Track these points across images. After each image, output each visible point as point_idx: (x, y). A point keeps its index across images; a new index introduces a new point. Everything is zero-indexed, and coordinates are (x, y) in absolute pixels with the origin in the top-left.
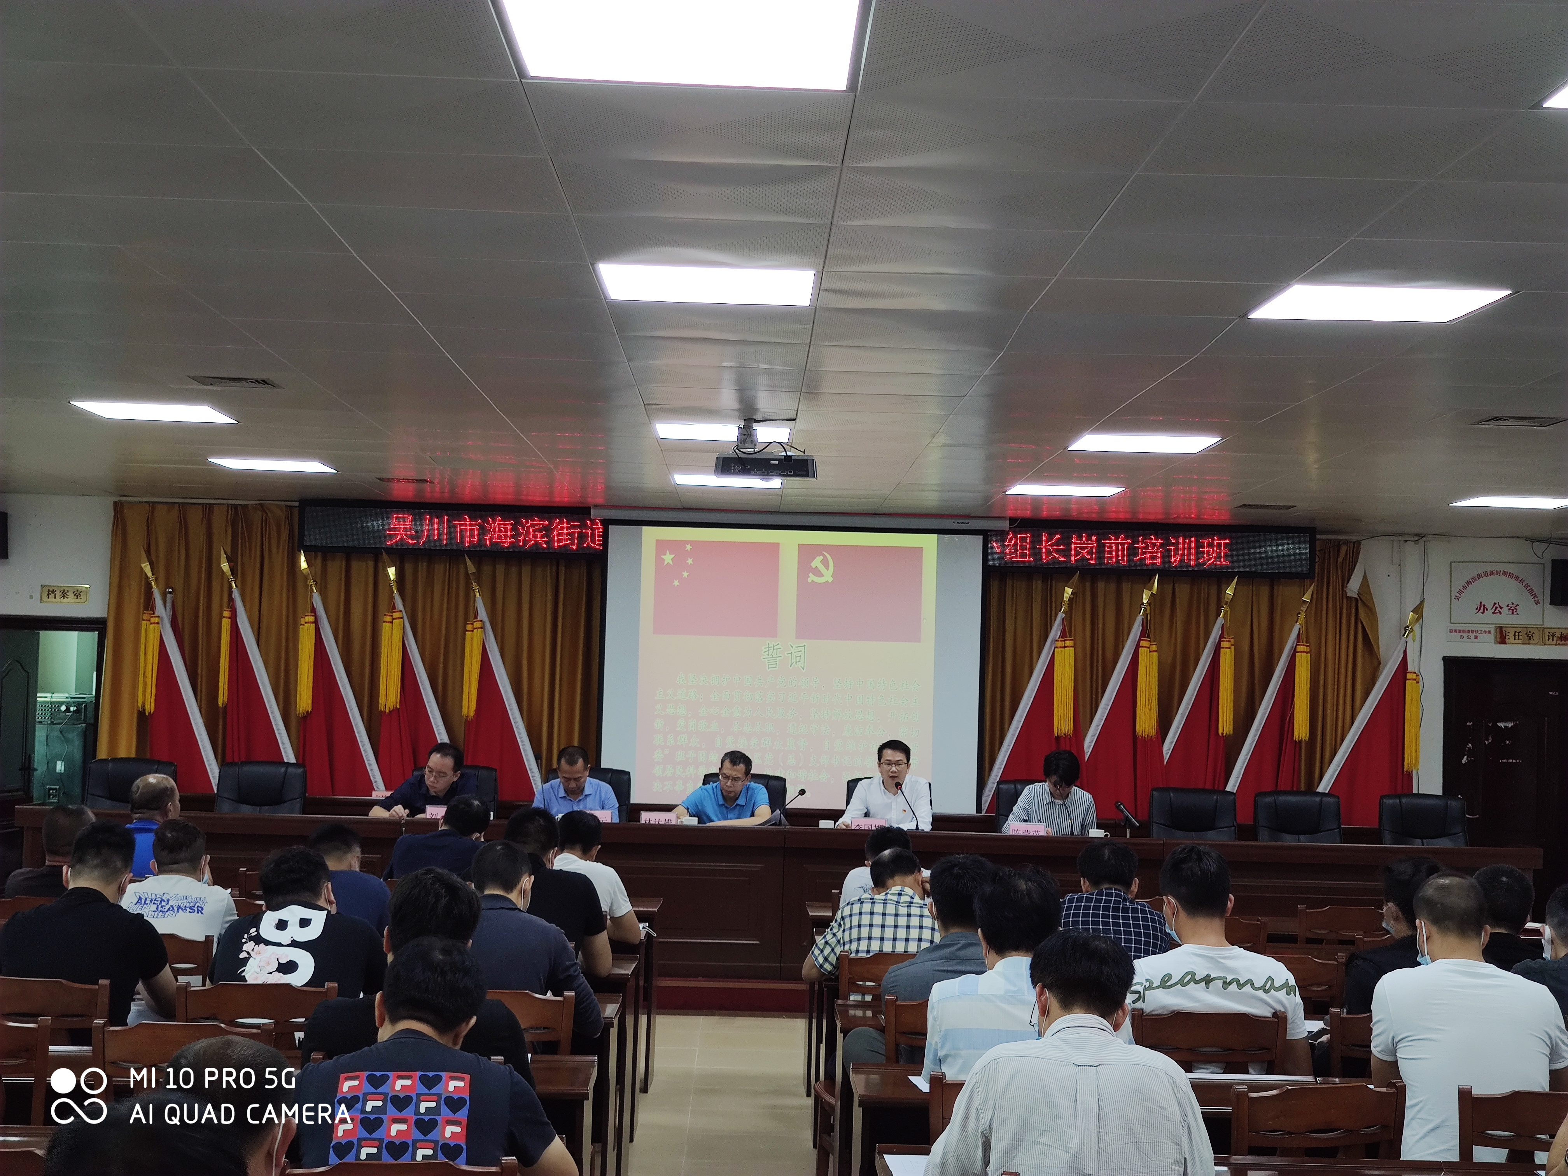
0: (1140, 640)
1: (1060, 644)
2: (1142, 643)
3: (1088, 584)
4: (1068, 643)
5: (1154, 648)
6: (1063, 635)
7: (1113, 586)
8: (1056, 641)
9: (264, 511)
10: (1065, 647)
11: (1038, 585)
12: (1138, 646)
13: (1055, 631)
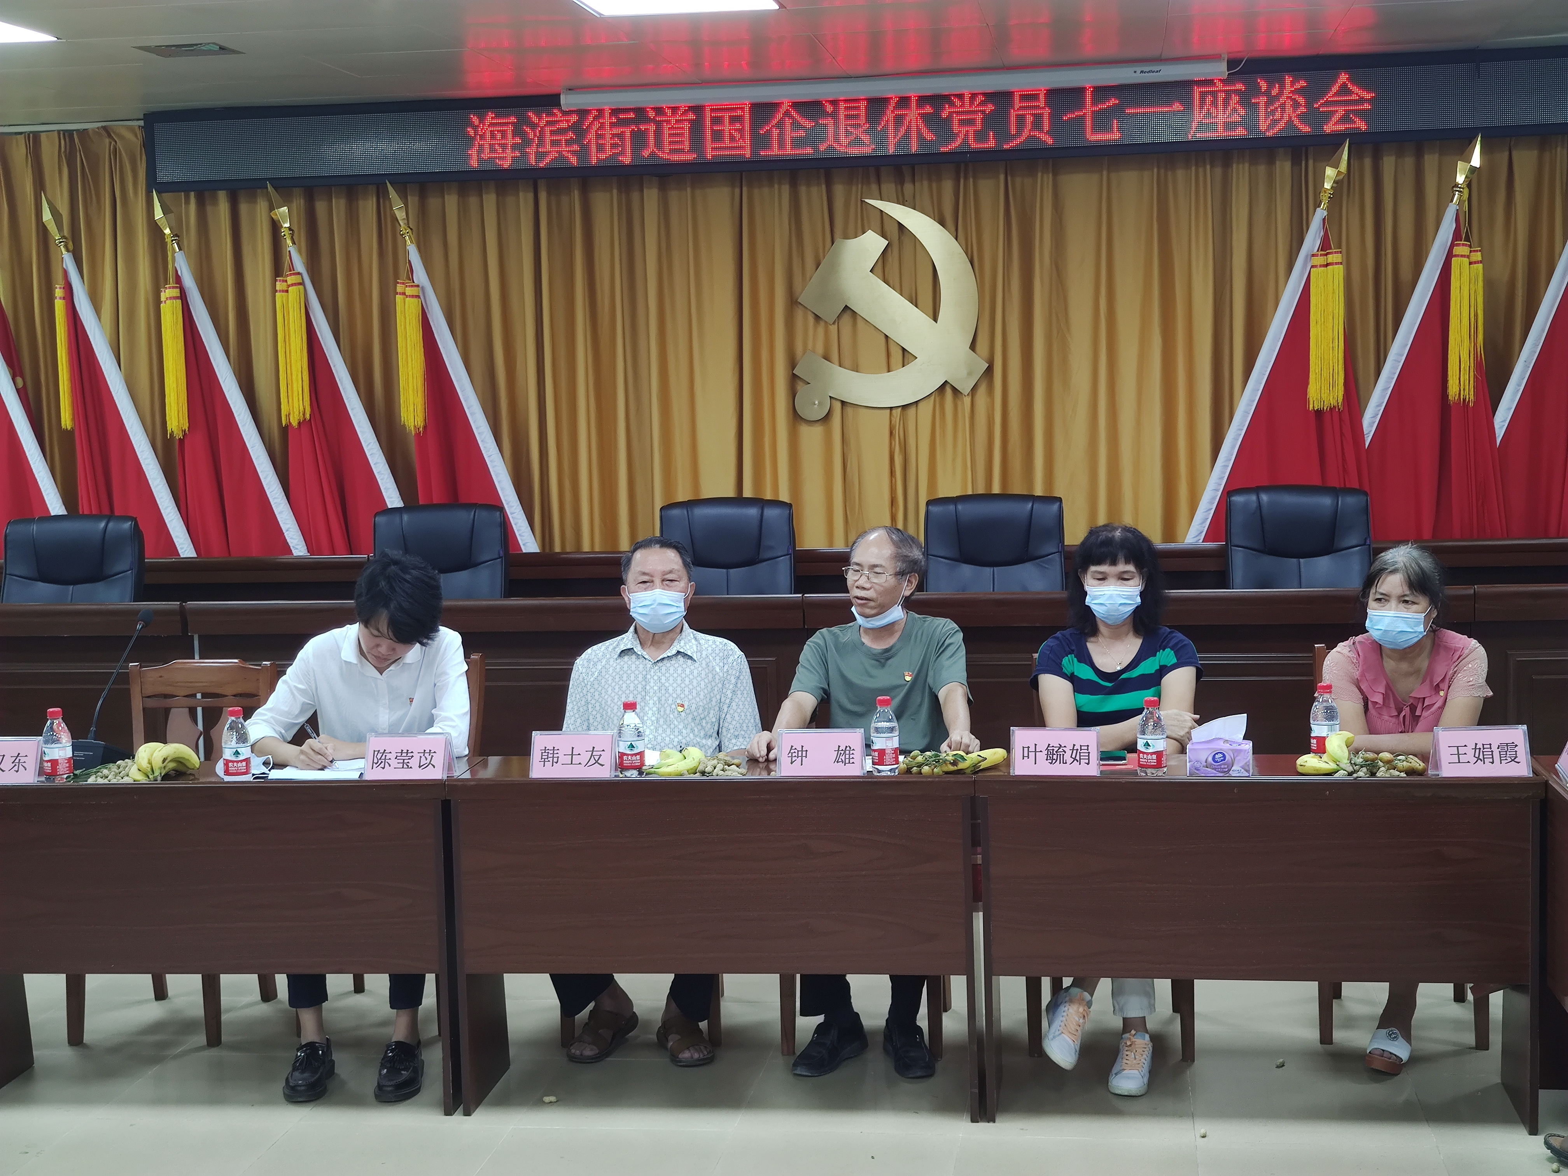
0: (1452, 245)
1: (1320, 260)
2: (1457, 250)
3: (1368, 162)
4: (1331, 258)
5: (1478, 256)
6: (1325, 246)
7: (1409, 162)
8: (1313, 255)
9: (110, 136)
10: (1327, 265)
11: (1284, 168)
12: (1450, 256)
13: (1312, 239)
